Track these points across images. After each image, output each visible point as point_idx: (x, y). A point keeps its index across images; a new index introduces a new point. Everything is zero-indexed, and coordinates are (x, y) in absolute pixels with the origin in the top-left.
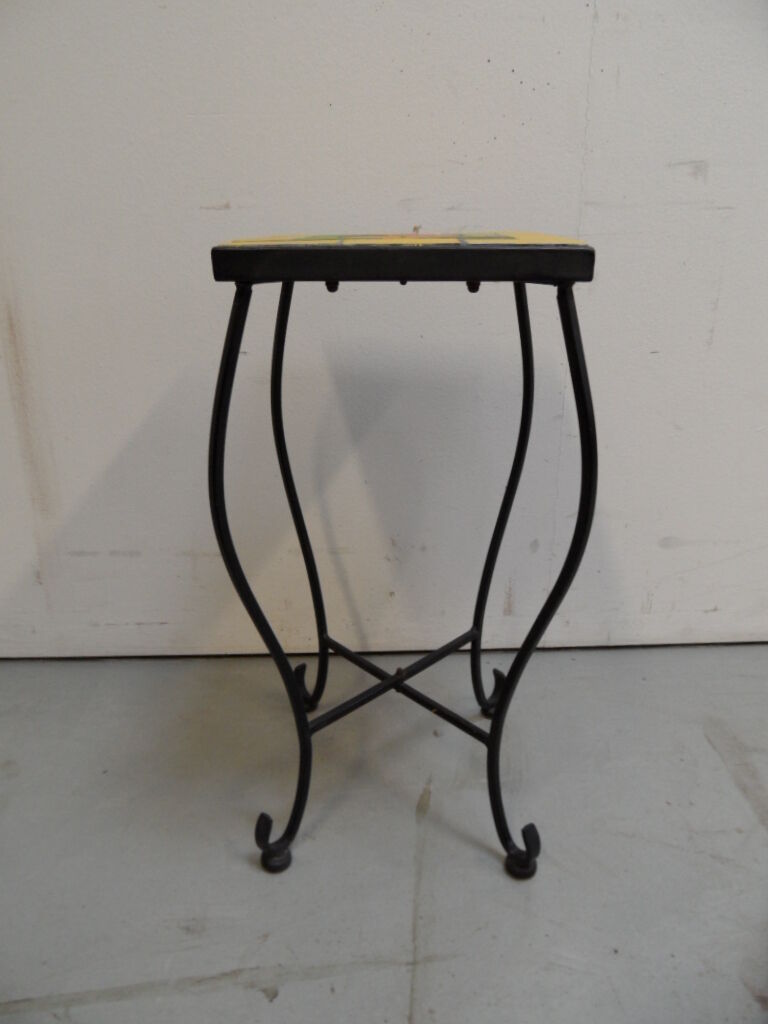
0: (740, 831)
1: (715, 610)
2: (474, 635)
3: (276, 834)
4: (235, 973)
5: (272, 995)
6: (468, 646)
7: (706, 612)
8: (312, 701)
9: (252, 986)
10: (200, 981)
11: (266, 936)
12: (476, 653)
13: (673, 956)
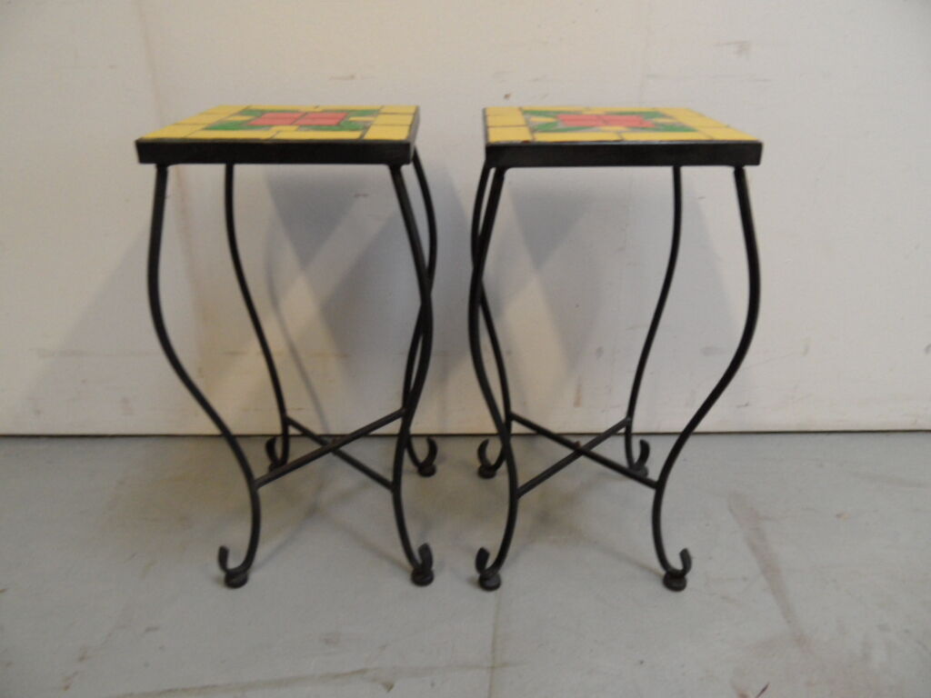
0: (745, 579)
1: (747, 405)
2: (627, 423)
3: (490, 563)
4: (362, 671)
5: (389, 687)
6: (623, 430)
7: (739, 407)
9: (375, 680)
10: (337, 676)
11: (384, 647)
12: (628, 436)
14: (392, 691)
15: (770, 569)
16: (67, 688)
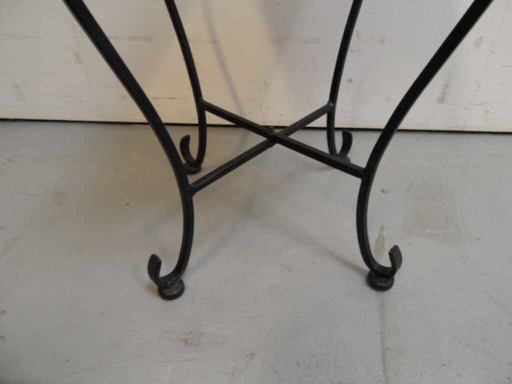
8: (196, 165)
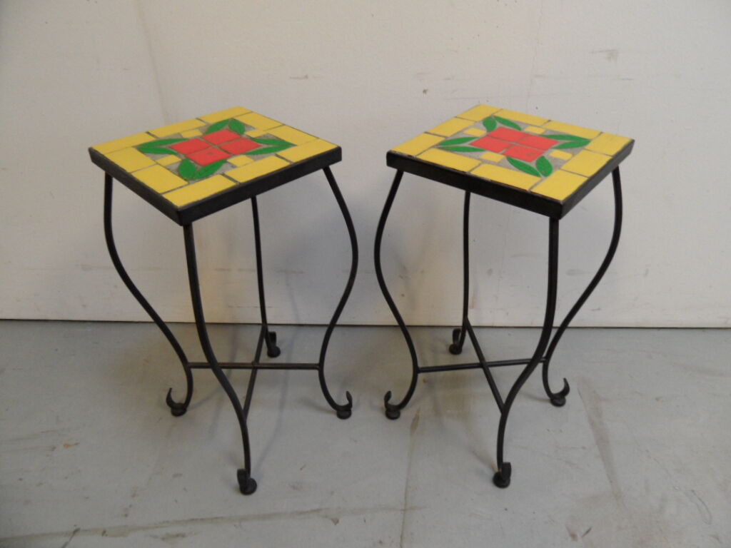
0: (584, 448)
1: (599, 309)
4: (318, 511)
5: (336, 522)
7: (593, 310)
9: (326, 517)
10: (301, 513)
11: (332, 493)
13: (534, 513)
14: (337, 525)
15: (602, 441)
16: (126, 516)
